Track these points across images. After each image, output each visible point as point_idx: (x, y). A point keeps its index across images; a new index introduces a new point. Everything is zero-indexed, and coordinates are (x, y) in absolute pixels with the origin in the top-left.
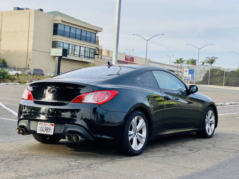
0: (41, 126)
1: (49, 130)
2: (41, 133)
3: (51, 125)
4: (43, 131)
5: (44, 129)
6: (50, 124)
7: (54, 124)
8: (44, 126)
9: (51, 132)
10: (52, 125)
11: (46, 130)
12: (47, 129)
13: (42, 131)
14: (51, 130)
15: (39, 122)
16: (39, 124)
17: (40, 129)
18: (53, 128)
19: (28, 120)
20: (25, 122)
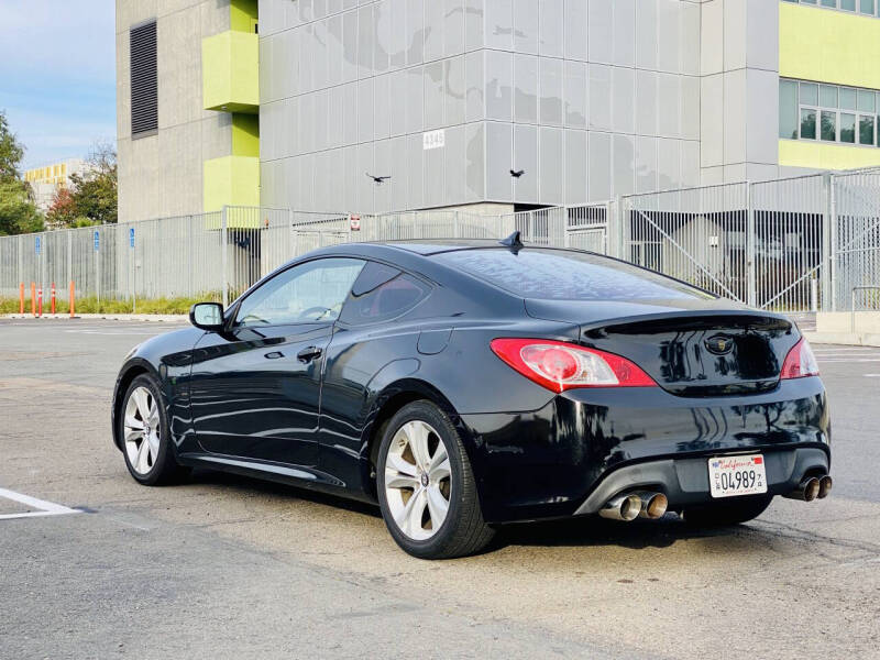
0: (720, 470)
1: (750, 481)
2: (725, 495)
3: (753, 462)
4: (733, 486)
5: (733, 479)
6: (748, 458)
7: (761, 456)
8: (727, 471)
9: (760, 485)
10: (758, 461)
11: (740, 480)
12: (744, 478)
13: (730, 489)
14: (757, 477)
15: (711, 461)
16: (713, 465)
17: (719, 481)
18: (760, 469)
19: (671, 461)
20: (658, 469)
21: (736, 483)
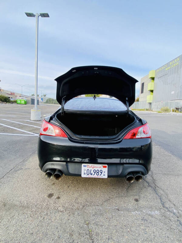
0: (86, 168)
1: (100, 173)
2: (87, 177)
3: (102, 167)
4: (92, 174)
5: (92, 172)
6: (100, 165)
7: (106, 166)
8: (91, 168)
9: (104, 175)
11: (95, 172)
12: (97, 172)
13: (90, 175)
14: (103, 172)
16: (84, 166)
17: (86, 172)
18: (105, 170)
19: (65, 163)
20: (60, 165)
21: (93, 173)
